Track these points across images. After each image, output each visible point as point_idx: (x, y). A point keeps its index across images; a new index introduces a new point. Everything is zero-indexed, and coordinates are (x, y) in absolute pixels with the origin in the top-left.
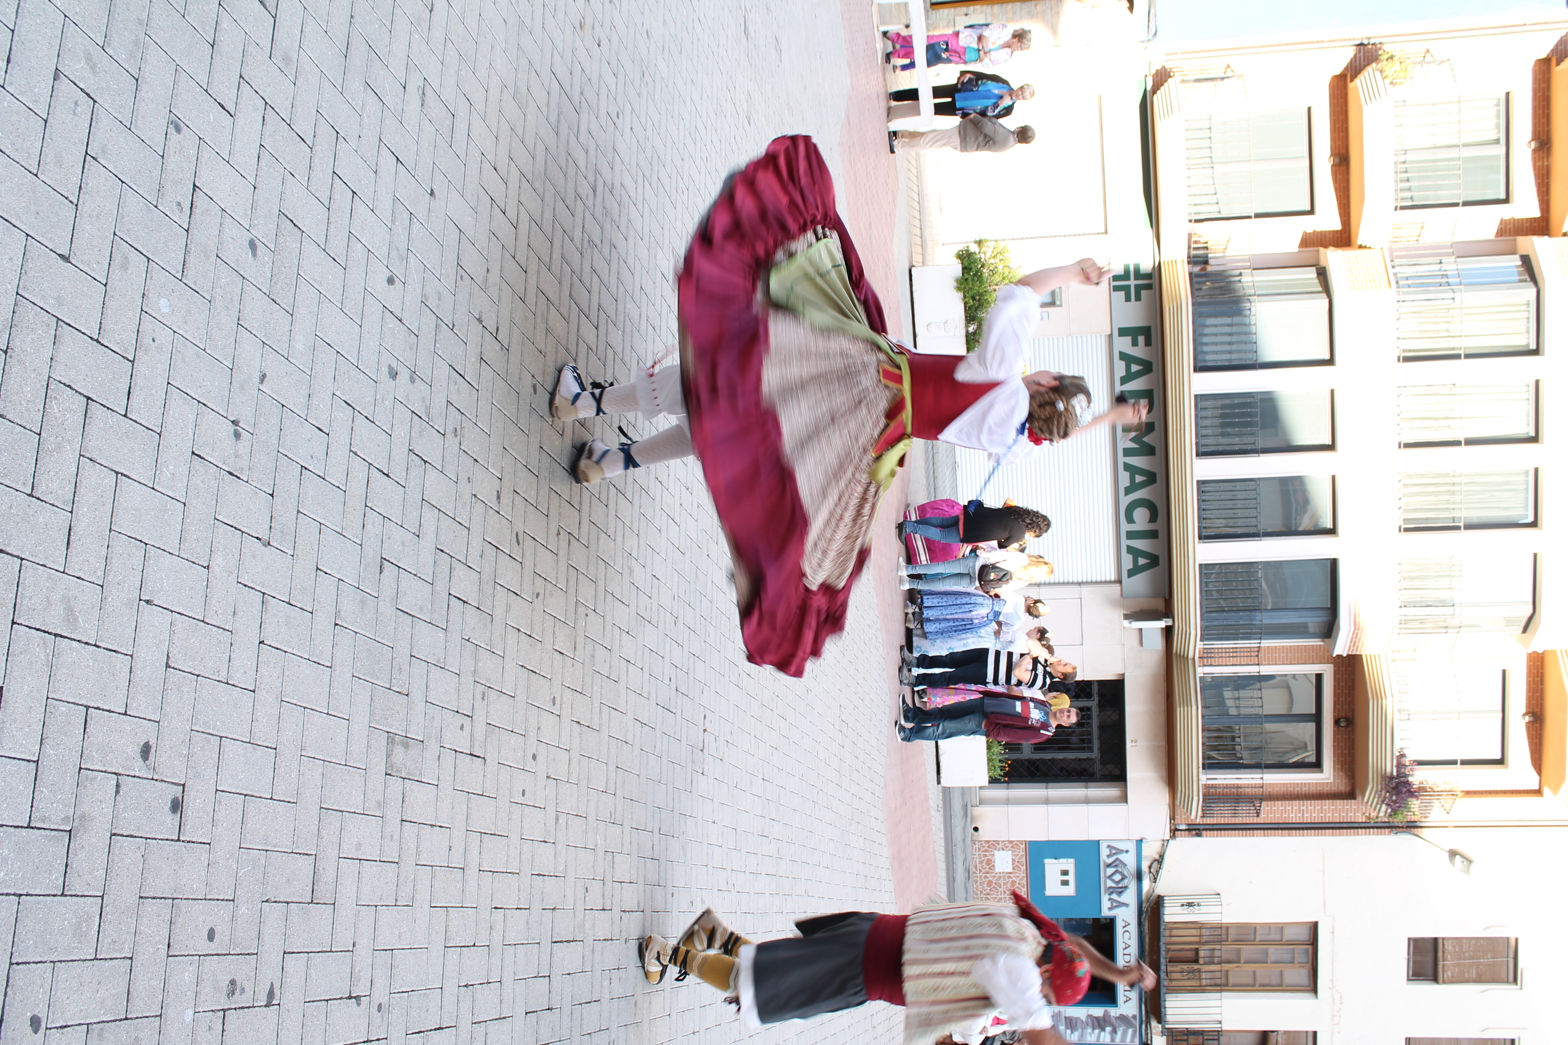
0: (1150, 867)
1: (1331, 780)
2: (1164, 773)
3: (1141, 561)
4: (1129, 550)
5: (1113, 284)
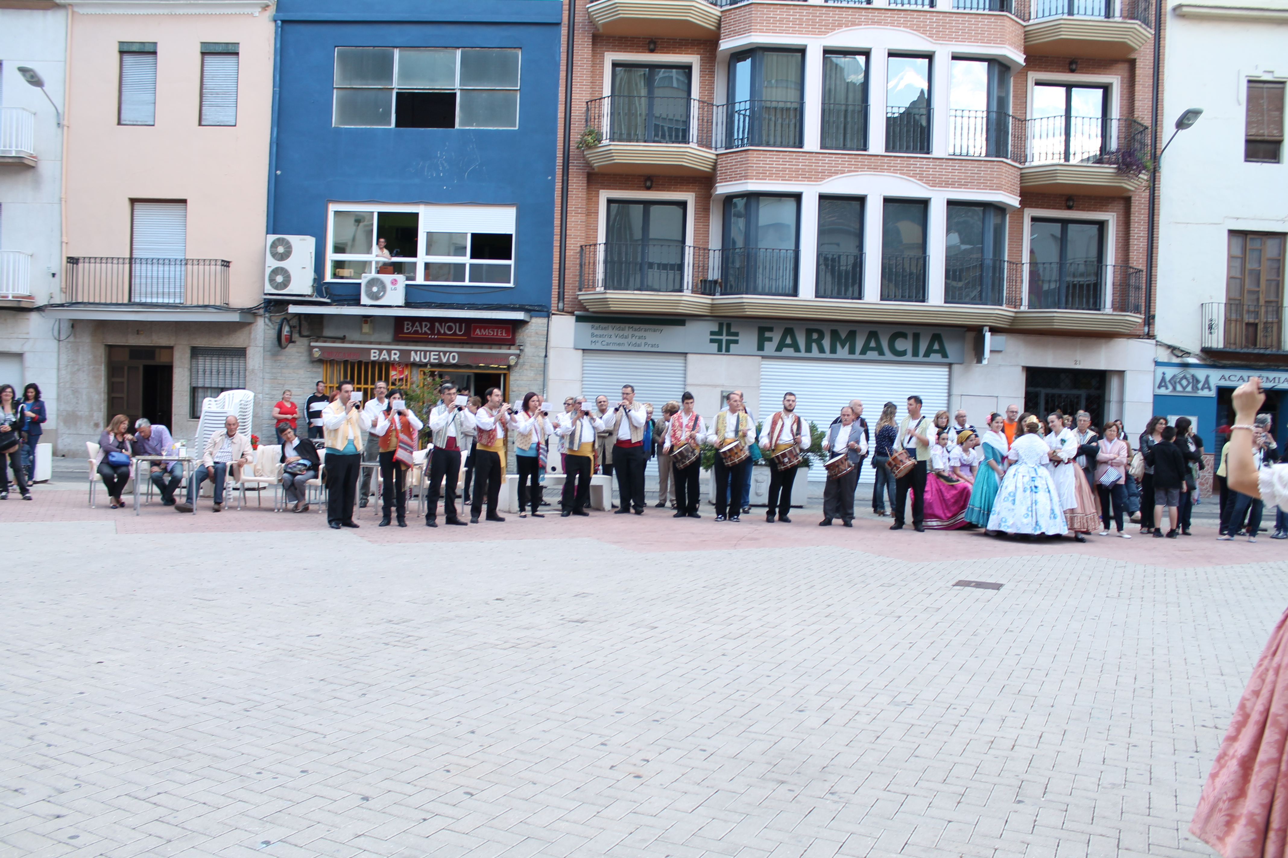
0: (1178, 357)
1: (1115, 214)
2: (1103, 341)
3: (936, 347)
4: (926, 355)
5: (724, 352)
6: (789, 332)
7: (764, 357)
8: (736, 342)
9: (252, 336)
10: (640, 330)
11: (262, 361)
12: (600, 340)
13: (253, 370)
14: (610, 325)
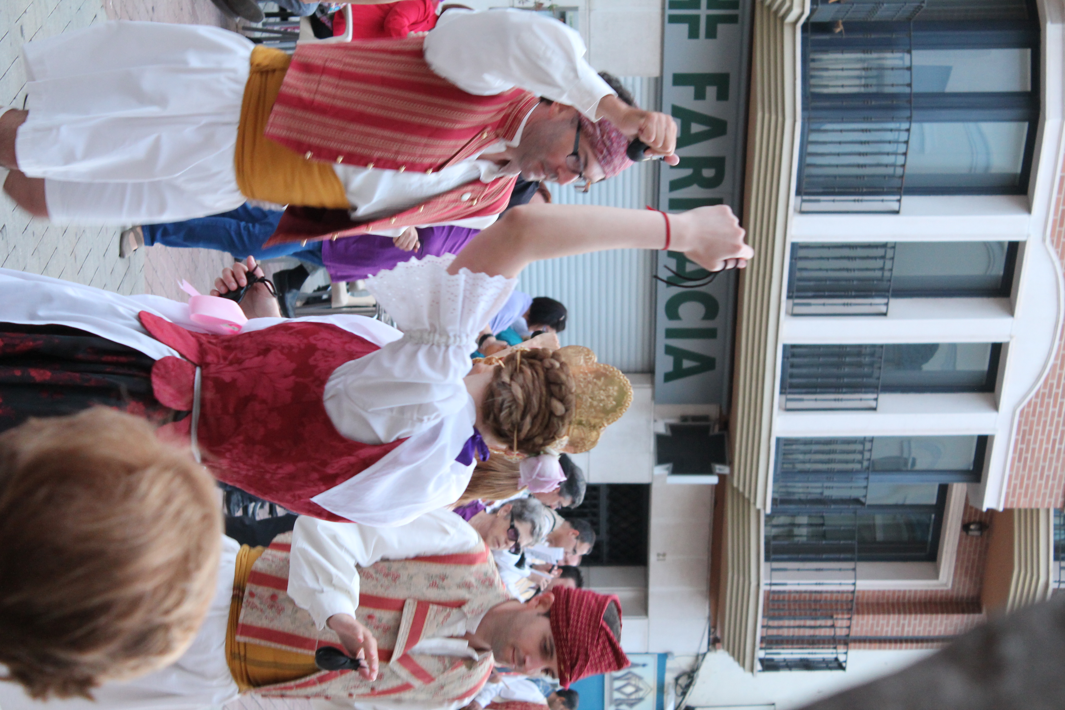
0: (677, 679)
1: (951, 585)
3: (687, 364)
4: (669, 350)
5: (669, 12)
6: (717, 127)
8: (693, 34)
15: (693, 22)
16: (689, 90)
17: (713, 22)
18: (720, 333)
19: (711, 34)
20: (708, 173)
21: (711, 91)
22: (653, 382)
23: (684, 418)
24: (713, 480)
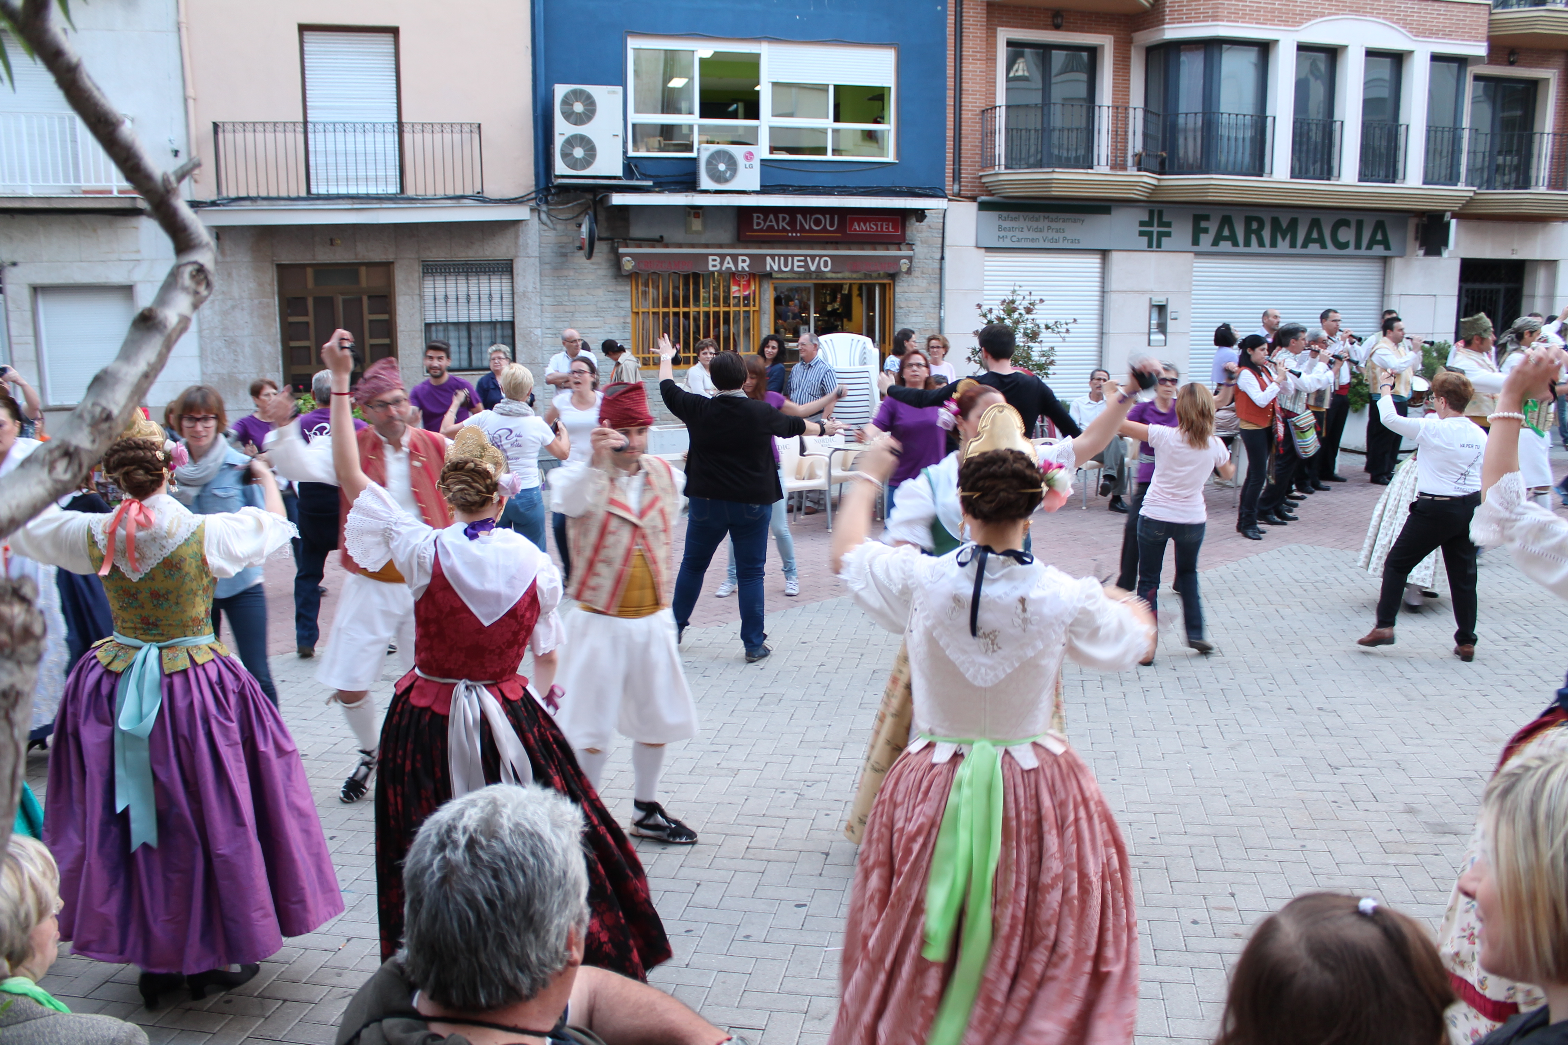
1: (1556, 71)
2: (1537, 225)
3: (1379, 237)
4: (1369, 247)
5: (1154, 248)
6: (1226, 221)
7: (1198, 254)
8: (1168, 234)
9: (521, 241)
10: (1057, 220)
11: (538, 279)
12: (1010, 234)
13: (524, 293)
14: (1021, 214)
15: (1161, 235)
16: (1203, 237)
17: (1161, 224)
18: (1360, 218)
19: (1168, 225)
20: (1255, 226)
21: (1203, 224)
22: (1391, 257)
23: (1416, 239)
24: (1453, 222)
